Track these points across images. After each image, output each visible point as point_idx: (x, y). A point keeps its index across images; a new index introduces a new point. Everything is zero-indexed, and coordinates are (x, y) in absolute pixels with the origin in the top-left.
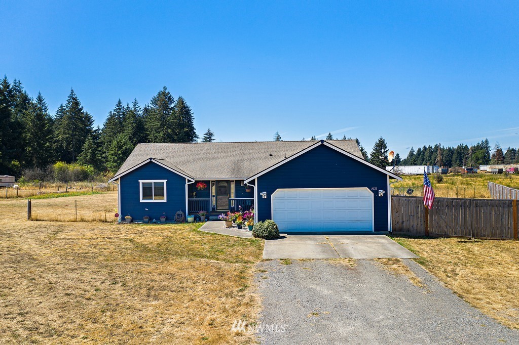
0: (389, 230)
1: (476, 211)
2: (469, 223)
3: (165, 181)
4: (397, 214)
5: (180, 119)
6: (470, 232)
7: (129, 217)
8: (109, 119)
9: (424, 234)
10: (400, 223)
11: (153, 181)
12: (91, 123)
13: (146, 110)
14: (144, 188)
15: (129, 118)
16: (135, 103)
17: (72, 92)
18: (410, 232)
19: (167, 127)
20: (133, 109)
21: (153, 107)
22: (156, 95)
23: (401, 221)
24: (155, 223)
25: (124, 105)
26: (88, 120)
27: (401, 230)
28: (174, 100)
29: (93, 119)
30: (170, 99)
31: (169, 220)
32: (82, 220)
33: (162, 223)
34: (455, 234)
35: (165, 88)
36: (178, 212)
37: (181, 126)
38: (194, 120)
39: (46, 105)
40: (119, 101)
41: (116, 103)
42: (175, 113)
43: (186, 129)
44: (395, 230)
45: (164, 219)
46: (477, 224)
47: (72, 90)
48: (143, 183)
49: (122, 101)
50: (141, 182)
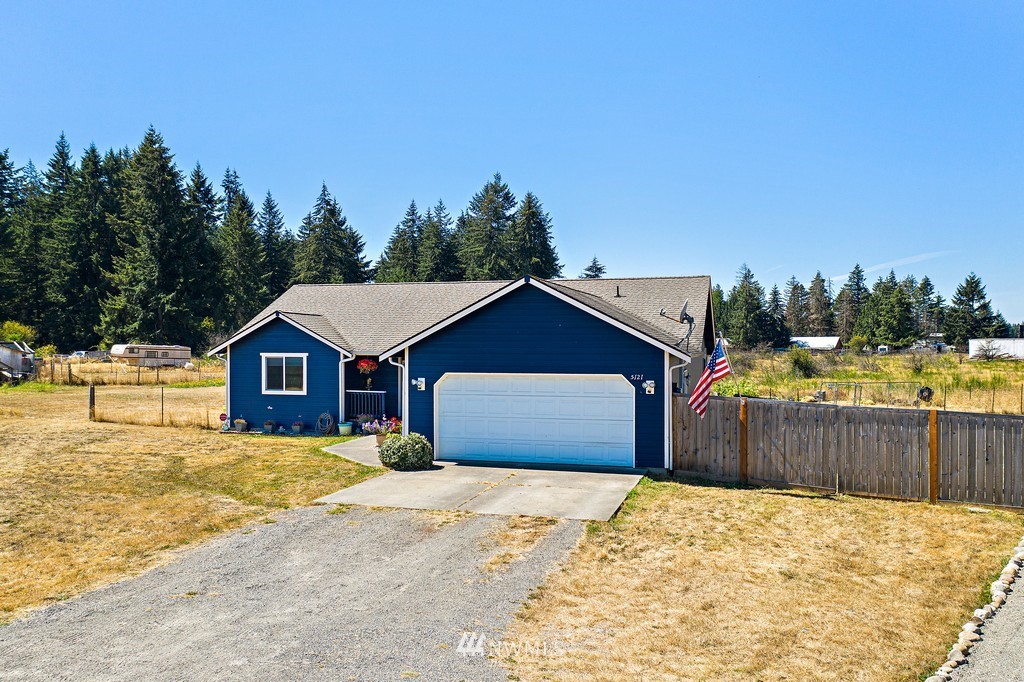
0: (666, 466)
1: (849, 433)
2: (832, 457)
3: (304, 356)
4: (685, 433)
5: (524, 239)
6: (834, 480)
7: (243, 421)
8: (394, 241)
9: (738, 479)
10: (691, 452)
11: (284, 355)
12: (359, 250)
13: (462, 221)
14: (269, 368)
15: (428, 238)
16: (440, 208)
17: (324, 191)
18: (711, 473)
19: (498, 256)
20: (436, 219)
21: (474, 215)
22: (479, 190)
23: (692, 448)
24: (283, 434)
25: (422, 212)
26: (354, 244)
27: (691, 467)
28: (516, 201)
29: (362, 240)
30: (509, 200)
31: (308, 429)
32: (172, 424)
33: (294, 435)
34: (803, 481)
35: (498, 177)
36: (322, 416)
37: (526, 253)
38: (552, 240)
39: (280, 216)
40: (413, 206)
41: (406, 208)
42: (514, 226)
43: (535, 260)
44: (681, 467)
45: (296, 428)
46: (850, 460)
47: (324, 186)
48: (268, 359)
49: (417, 205)
50: (264, 355)
